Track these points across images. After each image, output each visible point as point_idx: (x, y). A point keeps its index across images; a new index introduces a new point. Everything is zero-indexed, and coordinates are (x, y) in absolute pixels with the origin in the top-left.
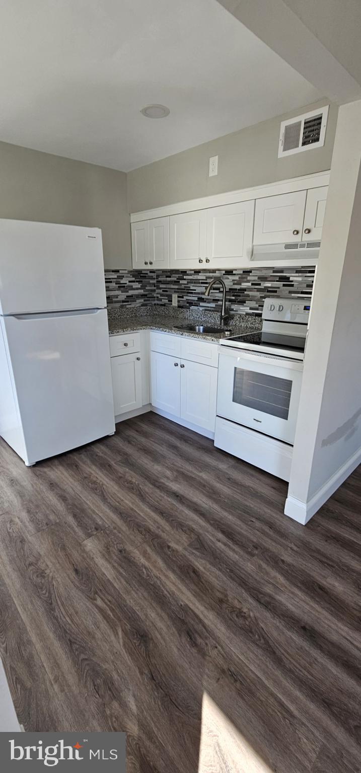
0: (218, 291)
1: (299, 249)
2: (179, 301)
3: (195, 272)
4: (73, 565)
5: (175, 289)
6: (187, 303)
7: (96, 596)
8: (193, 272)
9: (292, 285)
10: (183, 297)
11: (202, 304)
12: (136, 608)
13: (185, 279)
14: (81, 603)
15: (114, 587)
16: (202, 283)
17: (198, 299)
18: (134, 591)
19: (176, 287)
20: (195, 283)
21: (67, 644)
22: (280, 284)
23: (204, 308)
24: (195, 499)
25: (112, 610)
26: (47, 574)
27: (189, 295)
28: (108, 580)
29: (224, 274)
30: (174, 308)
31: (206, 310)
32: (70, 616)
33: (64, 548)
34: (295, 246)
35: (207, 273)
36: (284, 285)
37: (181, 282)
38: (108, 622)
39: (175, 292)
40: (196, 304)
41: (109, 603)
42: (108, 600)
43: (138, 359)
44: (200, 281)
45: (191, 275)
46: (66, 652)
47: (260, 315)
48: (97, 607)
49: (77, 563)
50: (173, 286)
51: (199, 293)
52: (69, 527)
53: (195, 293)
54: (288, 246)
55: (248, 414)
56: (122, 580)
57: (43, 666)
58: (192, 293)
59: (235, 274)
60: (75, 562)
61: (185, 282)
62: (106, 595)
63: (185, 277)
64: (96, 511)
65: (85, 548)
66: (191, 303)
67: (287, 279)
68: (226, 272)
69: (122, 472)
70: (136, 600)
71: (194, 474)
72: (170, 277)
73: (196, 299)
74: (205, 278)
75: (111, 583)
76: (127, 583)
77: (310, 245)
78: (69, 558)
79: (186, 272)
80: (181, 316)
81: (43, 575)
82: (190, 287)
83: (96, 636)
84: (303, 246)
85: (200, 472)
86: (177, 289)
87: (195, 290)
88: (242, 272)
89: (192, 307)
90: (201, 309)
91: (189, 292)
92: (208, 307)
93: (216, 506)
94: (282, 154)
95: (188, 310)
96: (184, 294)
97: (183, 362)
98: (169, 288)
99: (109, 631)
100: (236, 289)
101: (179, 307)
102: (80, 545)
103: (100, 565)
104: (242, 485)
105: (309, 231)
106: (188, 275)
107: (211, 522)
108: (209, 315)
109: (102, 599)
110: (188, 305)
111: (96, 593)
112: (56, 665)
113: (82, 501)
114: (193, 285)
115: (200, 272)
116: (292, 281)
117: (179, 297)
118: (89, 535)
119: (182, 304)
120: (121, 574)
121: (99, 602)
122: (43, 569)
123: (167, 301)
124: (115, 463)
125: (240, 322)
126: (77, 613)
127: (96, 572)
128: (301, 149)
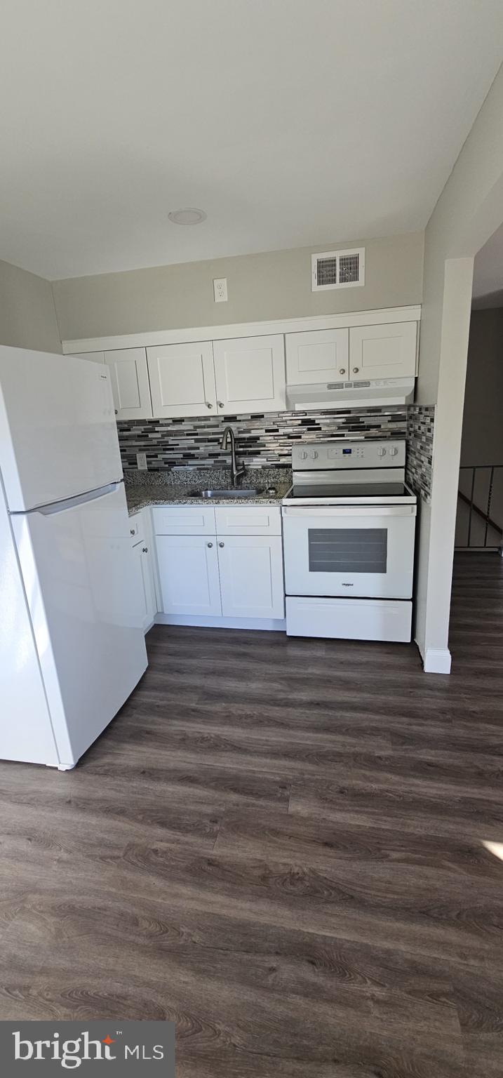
0: (216, 443)
1: (345, 389)
2: (149, 463)
3: (173, 421)
4: (314, 841)
5: (141, 446)
6: (165, 463)
7: (383, 851)
8: (171, 421)
9: (320, 429)
10: (157, 457)
11: (190, 462)
12: (432, 832)
13: (158, 432)
14: (379, 871)
15: (387, 830)
16: (188, 435)
17: (184, 456)
18: (407, 819)
19: (142, 443)
20: (175, 436)
21: (424, 917)
22: (304, 428)
23: (196, 467)
24: (340, 699)
25: (415, 852)
26: (300, 872)
27: (167, 452)
28: (370, 828)
29: (223, 422)
30: (142, 473)
31: (198, 469)
32: (387, 891)
33: (276, 833)
34: (340, 386)
35: (196, 421)
36: (309, 429)
37: (151, 435)
38: (428, 865)
39: (140, 450)
40: (181, 462)
41: (403, 849)
42: (399, 846)
43: (145, 550)
44: (185, 432)
45: (168, 425)
46: (435, 926)
47: (290, 466)
48: (399, 861)
49: (317, 837)
50: (135, 443)
51: (184, 449)
52: (248, 806)
53: (177, 449)
54: (331, 386)
55: (333, 581)
56: (384, 818)
57: (435, 958)
58: (173, 449)
59: (240, 421)
60: (312, 837)
61: (159, 435)
62: (391, 843)
63: (157, 429)
64: (254, 769)
65: (301, 815)
66: (172, 463)
67: (312, 422)
68: (225, 418)
69: (220, 710)
70: (420, 825)
71: (301, 673)
72: (129, 430)
73: (181, 456)
74: (192, 428)
75: (378, 829)
76: (392, 817)
77: (357, 385)
78: (301, 839)
79: (158, 422)
80: (158, 482)
81: (297, 877)
82: (168, 442)
83: (438, 886)
84: (349, 385)
85: (307, 669)
86: (144, 446)
87: (178, 445)
88: (250, 418)
89: (175, 468)
90: (191, 468)
91: (167, 448)
92: (204, 465)
93: (366, 695)
94: (316, 288)
95: (170, 473)
96: (156, 452)
97: (221, 540)
98: (127, 446)
99: (441, 872)
100: (244, 439)
101: (150, 470)
102: (291, 816)
103: (342, 821)
104: (361, 664)
105: (357, 370)
106: (162, 425)
107: (381, 711)
108: (208, 475)
109: (393, 850)
110: (167, 466)
111: (379, 849)
112: (444, 945)
113: (219, 768)
114: (172, 438)
115: (183, 421)
116: (318, 424)
117: (147, 457)
118: (287, 800)
119: (154, 465)
120: (373, 813)
121: (395, 855)
122: (287, 871)
123: (127, 463)
124: (197, 704)
125: (257, 478)
126: (390, 883)
127: (350, 830)
128: (338, 285)
